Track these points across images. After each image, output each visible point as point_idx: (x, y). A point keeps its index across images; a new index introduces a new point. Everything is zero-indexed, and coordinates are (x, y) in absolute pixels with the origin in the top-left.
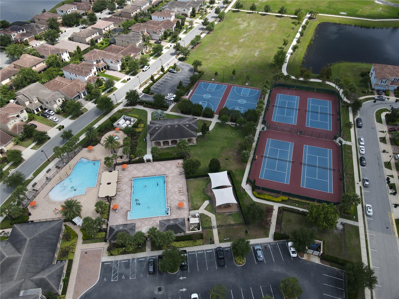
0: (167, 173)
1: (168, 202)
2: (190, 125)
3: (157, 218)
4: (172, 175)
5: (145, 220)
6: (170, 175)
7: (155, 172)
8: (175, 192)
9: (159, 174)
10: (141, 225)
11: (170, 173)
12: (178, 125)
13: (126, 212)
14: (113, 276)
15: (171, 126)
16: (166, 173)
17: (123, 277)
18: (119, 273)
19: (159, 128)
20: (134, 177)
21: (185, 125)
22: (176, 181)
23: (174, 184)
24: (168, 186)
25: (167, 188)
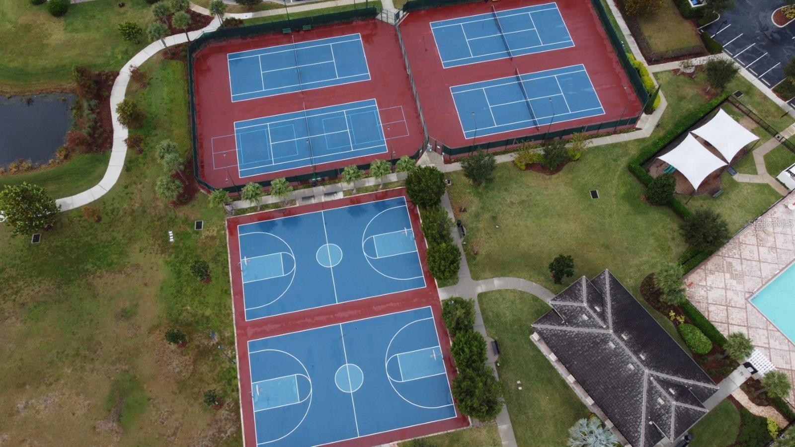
0: (741, 300)
2: (592, 303)
4: (734, 282)
6: (740, 288)
8: (770, 249)
9: (760, 317)
11: (736, 292)
12: (618, 331)
15: (636, 353)
16: (744, 301)
19: (666, 384)
21: (602, 315)
22: (744, 266)
23: (754, 263)
24: (771, 273)
25: (776, 273)
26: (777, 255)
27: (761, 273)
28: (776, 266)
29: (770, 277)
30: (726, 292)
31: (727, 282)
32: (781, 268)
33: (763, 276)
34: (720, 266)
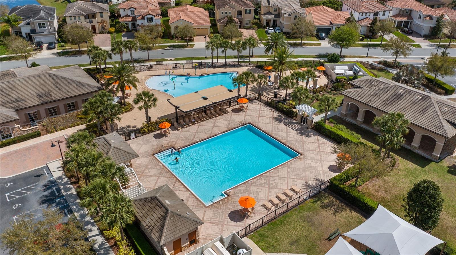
0: (307, 154)
1: (239, 188)
3: (185, 190)
4: (313, 164)
5: (168, 175)
6: (308, 161)
7: (292, 139)
8: (276, 186)
9: (292, 146)
10: (151, 176)
11: (312, 159)
13: (169, 146)
14: (19, 190)
16: (305, 154)
17: (17, 206)
18: (26, 196)
20: (254, 124)
22: (304, 174)
23: (293, 177)
24: (278, 170)
25: (273, 170)
26: (269, 182)
27: (288, 170)
28: (271, 175)
29: (280, 167)
30: (321, 159)
31: (320, 165)
32: (268, 173)
33: (286, 168)
34: (327, 175)
